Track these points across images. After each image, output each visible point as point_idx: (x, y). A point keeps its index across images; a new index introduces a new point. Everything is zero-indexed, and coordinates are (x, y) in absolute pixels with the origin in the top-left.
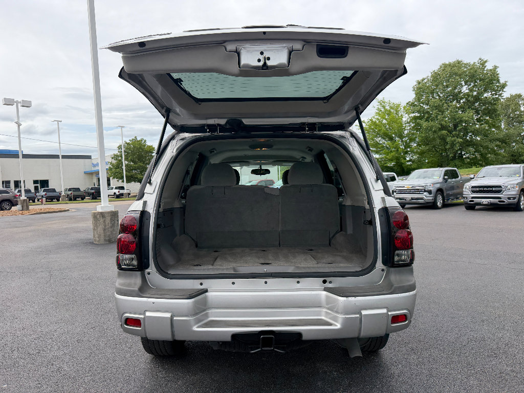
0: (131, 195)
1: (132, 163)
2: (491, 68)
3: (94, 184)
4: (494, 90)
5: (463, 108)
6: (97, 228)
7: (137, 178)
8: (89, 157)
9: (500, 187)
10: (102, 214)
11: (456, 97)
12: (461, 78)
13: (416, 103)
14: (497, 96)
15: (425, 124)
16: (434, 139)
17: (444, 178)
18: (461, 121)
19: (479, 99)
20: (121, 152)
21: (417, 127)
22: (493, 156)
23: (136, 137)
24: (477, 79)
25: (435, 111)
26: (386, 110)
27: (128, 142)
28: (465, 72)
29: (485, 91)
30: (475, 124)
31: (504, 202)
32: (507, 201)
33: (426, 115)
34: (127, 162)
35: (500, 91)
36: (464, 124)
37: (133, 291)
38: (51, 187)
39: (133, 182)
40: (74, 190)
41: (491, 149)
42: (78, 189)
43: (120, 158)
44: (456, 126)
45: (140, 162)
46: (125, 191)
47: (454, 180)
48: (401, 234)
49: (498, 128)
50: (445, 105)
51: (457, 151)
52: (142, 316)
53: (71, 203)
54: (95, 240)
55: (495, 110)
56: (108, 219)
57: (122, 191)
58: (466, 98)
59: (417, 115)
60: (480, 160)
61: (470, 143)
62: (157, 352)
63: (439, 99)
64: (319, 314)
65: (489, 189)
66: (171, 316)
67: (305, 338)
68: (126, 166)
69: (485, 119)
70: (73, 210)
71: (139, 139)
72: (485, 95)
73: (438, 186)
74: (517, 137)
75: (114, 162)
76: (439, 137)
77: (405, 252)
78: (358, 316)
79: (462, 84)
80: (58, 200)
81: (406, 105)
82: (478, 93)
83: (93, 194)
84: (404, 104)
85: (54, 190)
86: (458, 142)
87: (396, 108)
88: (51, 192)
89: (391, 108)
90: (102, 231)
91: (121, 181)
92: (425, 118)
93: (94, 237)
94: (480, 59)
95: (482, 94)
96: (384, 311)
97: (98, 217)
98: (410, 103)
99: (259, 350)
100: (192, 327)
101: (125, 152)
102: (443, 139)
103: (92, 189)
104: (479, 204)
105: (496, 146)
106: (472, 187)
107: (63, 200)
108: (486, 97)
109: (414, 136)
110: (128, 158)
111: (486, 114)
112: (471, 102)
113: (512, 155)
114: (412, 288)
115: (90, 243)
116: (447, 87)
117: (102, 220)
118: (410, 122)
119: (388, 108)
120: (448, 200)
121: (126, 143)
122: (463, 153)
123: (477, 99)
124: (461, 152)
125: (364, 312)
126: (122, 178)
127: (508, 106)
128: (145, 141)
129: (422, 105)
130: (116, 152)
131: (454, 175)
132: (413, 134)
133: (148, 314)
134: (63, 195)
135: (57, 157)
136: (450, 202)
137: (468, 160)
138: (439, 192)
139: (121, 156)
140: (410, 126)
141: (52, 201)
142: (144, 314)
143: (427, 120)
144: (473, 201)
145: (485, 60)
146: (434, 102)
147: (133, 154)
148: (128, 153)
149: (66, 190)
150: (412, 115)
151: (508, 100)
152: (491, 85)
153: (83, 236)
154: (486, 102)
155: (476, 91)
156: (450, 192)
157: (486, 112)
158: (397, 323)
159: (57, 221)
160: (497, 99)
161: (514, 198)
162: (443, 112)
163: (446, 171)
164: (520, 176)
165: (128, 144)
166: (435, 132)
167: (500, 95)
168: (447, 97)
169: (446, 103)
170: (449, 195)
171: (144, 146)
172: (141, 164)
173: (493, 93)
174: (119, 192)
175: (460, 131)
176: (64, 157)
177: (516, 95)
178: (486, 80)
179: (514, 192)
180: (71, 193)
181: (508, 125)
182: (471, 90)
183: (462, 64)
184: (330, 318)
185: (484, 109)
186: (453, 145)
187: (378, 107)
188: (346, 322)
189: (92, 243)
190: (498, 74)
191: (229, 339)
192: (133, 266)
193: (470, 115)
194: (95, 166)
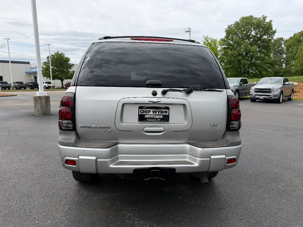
0: (55, 87)
1: (55, 68)
2: (269, 21)
3: (32, 80)
4: (268, 34)
5: (251, 44)
6: (37, 106)
7: (59, 77)
8: (28, 63)
9: (271, 89)
10: (40, 98)
11: (248, 37)
12: (251, 26)
13: (225, 39)
14: (270, 38)
15: (230, 52)
16: (234, 61)
17: (240, 84)
18: (250, 52)
19: (261, 39)
20: (49, 60)
21: (226, 54)
22: (265, 72)
23: (58, 52)
24: (261, 27)
25: (236, 45)
26: (209, 43)
27: (53, 54)
28: (254, 23)
29: (264, 35)
30: (257, 54)
31: (271, 98)
32: (273, 97)
33: (231, 47)
34: (52, 67)
35: (272, 35)
36: (251, 54)
37: (70, 143)
38: (4, 80)
39: (56, 80)
40: (19, 83)
41: (265, 68)
42: (22, 83)
43: (48, 64)
44: (247, 54)
45: (61, 67)
46: (51, 85)
47: (245, 85)
48: (234, 111)
49: (269, 56)
50: (242, 41)
51: (247, 68)
52: (77, 159)
53: (18, 91)
54: (35, 113)
55: (269, 46)
56: (44, 101)
57: (49, 85)
58: (254, 38)
59: (226, 47)
60: (258, 74)
61: (254, 65)
62: (82, 180)
63: (239, 38)
64: (185, 157)
65: (264, 90)
66: (96, 158)
67: (177, 171)
68: (52, 69)
69: (263, 51)
70: (20, 95)
71: (60, 53)
72: (264, 37)
73: (236, 88)
74: (279, 62)
75: (45, 66)
76: (237, 60)
77: (235, 122)
78: (209, 159)
79: (252, 30)
80: (9, 89)
81: (220, 40)
82: (260, 36)
83: (31, 86)
84: (219, 40)
85: (6, 83)
86: (247, 64)
87: (214, 42)
88: (4, 84)
89: (212, 41)
90: (40, 108)
91: (49, 78)
92: (230, 48)
93: (35, 111)
94: (263, 16)
95: (262, 36)
96: (224, 156)
97: (37, 99)
98: (222, 39)
99: (150, 178)
100: (109, 165)
101: (51, 60)
102: (239, 61)
103: (31, 83)
104: (258, 99)
105: (268, 67)
106: (256, 89)
107: (12, 89)
108: (264, 38)
109: (224, 59)
110: (53, 65)
111: (263, 48)
112: (257, 40)
113: (275, 73)
114: (239, 143)
115: (32, 115)
116: (244, 31)
117: (39, 101)
118: (222, 50)
119: (210, 41)
120: (241, 96)
121: (52, 55)
122: (249, 70)
123: (260, 39)
124: (248, 70)
125: (212, 157)
126: (50, 77)
127: (275, 45)
128: (64, 54)
129: (229, 41)
130: (46, 60)
131: (245, 82)
132: (223, 58)
133: (81, 157)
134: (13, 86)
135: (8, 62)
136: (242, 97)
137: (252, 74)
138: (237, 91)
139: (49, 63)
140: (221, 53)
141: (5, 89)
142: (78, 157)
143: (231, 50)
144: (255, 97)
145: (266, 16)
146: (236, 40)
147: (56, 62)
148: (53, 61)
149: (14, 83)
150: (223, 47)
151: (275, 41)
152: (268, 31)
153: (27, 111)
154: (264, 41)
155: (259, 34)
156: (243, 92)
157: (264, 47)
158: (231, 163)
159: (10, 102)
160: (270, 40)
161: (277, 96)
162: (240, 46)
163: (241, 79)
164: (281, 84)
165: (53, 56)
166: (235, 57)
167: (272, 37)
168: (243, 37)
169: (242, 40)
170: (242, 93)
171: (64, 57)
172: (61, 69)
173: (268, 36)
174: (48, 85)
175: (249, 57)
176: (12, 62)
177: (280, 38)
178: (265, 28)
179: (277, 93)
180: (18, 85)
181: (275, 55)
182: (257, 34)
183: (253, 18)
184: (191, 160)
185: (263, 45)
186: (244, 65)
187: (204, 40)
188: (202, 162)
189: (34, 115)
190: (272, 25)
191: (132, 172)
192: (69, 127)
193: (255, 48)
194: (32, 68)
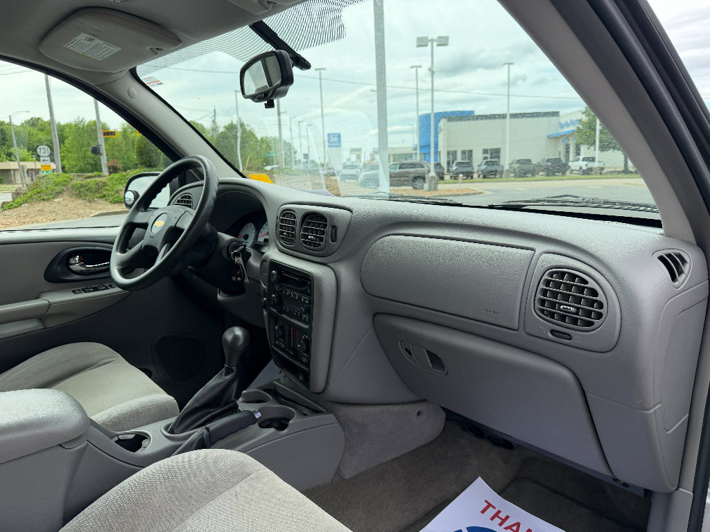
0: (606, 170)
3: (560, 153)
40: (523, 162)
42: (528, 162)
46: (596, 165)
70: (489, 193)
75: (585, 119)
91: (591, 148)
107: (506, 176)
126: (594, 143)
134: (507, 170)
174: (587, 165)
180: (520, 167)
194: (562, 126)
